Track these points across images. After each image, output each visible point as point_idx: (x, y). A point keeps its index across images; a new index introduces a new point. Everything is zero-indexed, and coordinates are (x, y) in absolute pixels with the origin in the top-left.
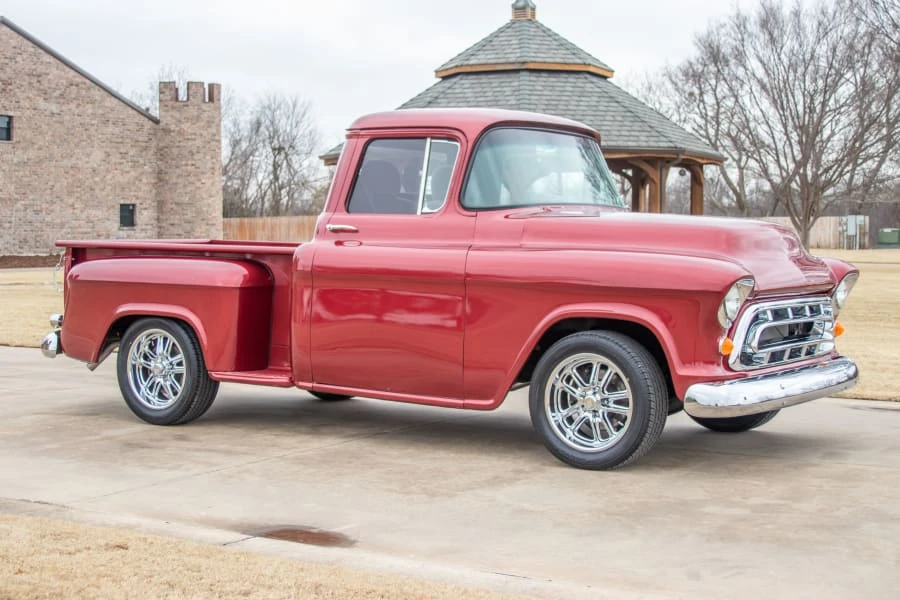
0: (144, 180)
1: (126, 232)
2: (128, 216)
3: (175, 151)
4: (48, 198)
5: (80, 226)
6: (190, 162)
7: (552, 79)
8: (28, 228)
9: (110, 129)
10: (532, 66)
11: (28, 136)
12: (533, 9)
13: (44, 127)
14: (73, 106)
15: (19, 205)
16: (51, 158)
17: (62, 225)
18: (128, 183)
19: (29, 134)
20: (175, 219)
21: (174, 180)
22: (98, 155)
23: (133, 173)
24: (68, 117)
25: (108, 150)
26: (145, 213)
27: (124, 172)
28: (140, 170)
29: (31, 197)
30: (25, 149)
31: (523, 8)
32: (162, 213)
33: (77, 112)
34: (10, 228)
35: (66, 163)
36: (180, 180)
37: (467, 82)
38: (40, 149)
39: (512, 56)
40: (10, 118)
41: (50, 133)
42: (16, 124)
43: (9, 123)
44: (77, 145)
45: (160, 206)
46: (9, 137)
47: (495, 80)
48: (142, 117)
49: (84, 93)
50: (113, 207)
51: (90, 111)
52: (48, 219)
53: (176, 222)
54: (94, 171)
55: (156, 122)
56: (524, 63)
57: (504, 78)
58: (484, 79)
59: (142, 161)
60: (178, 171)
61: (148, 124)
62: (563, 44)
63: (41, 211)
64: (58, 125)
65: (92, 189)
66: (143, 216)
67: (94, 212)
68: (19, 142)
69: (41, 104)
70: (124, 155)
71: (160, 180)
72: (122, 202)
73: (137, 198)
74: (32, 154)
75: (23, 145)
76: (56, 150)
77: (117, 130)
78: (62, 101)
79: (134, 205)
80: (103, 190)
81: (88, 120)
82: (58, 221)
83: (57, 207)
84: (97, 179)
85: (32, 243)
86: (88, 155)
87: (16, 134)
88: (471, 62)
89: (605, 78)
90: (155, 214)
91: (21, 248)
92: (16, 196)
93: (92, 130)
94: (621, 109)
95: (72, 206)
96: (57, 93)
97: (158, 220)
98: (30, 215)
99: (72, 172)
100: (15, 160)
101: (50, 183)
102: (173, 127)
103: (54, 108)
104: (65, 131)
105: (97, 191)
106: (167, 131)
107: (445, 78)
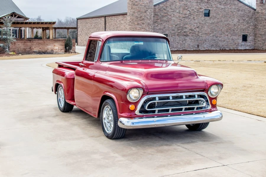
0: (251, 27)
1: (244, 43)
2: (245, 38)
3: (260, 19)
4: (220, 33)
5: (230, 41)
6: (265, 22)
8: (214, 42)
9: (240, 13)
11: (214, 15)
13: (220, 13)
14: (228, 6)
15: (211, 35)
16: (221, 21)
17: (224, 41)
18: (245, 28)
19: (215, 15)
20: (260, 39)
21: (260, 27)
22: (236, 20)
23: (247, 26)
24: (227, 9)
25: (239, 19)
26: (250, 37)
27: (244, 25)
28: (249, 25)
29: (215, 33)
30: (213, 19)
32: (256, 37)
33: (230, 8)
34: (208, 42)
35: (226, 23)
36: (261, 27)
38: (218, 19)
40: (209, 10)
41: (221, 14)
42: (211, 12)
43: (209, 12)
44: (229, 17)
45: (255, 35)
46: (209, 16)
48: (251, 9)
49: (232, 2)
50: (240, 35)
51: (234, 7)
52: (220, 39)
53: (260, 40)
54: (234, 25)
55: (255, 10)
59: (250, 22)
60: (261, 25)
61: (252, 11)
63: (218, 37)
64: (223, 12)
65: (234, 30)
66: (250, 38)
67: (234, 37)
68: (212, 17)
69: (219, 6)
70: (244, 20)
71: (256, 27)
72: (243, 34)
73: (248, 33)
74: (216, 20)
75: (213, 18)
76: (223, 19)
77: (242, 13)
78: (225, 5)
79: (247, 35)
80: (237, 30)
81: (233, 10)
82: (223, 40)
83: (223, 36)
84: (235, 27)
85: (215, 46)
86: (233, 20)
87: (211, 15)
90: (254, 38)
91: (211, 47)
92: (210, 33)
93: (234, 13)
95: (227, 35)
96: (224, 2)
97: (254, 39)
98: (215, 38)
99: (227, 25)
100: (210, 22)
101: (221, 29)
102: (260, 11)
103: (223, 7)
104: (226, 13)
105: (235, 31)
106: (258, 13)
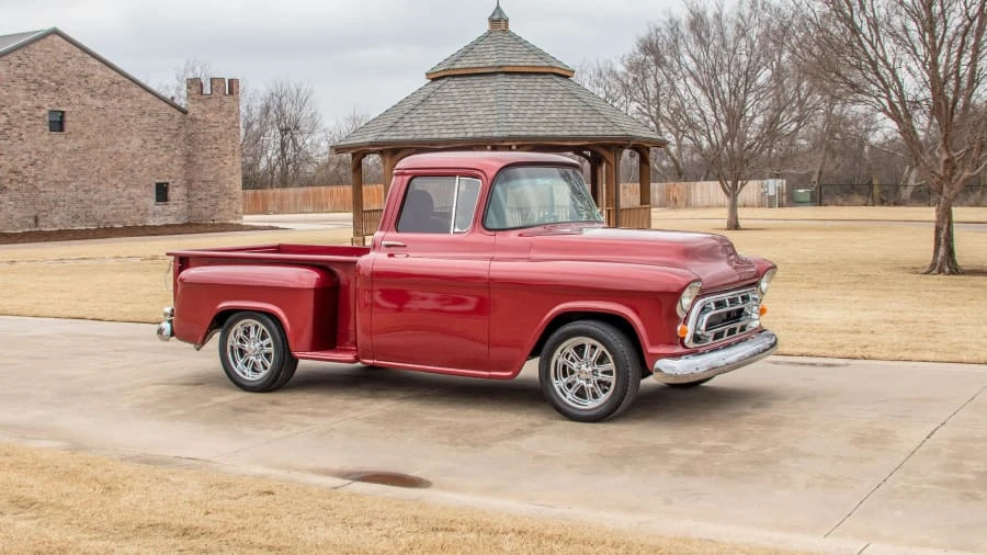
0: (176, 162)
1: (159, 208)
2: (162, 192)
3: (202, 137)
4: (96, 180)
5: (122, 203)
6: (214, 146)
7: (524, 80)
8: (80, 205)
9: (146, 120)
10: (507, 69)
11: (78, 128)
12: (507, 21)
13: (91, 119)
14: (115, 101)
15: (71, 186)
16: (97, 145)
17: (108, 202)
18: (162, 165)
19: (79, 126)
20: (202, 195)
21: (201, 162)
22: (136, 142)
23: (166, 157)
24: (110, 111)
25: (145, 137)
26: (177, 190)
27: (158, 156)
28: (172, 154)
29: (82, 179)
30: (75, 139)
31: (499, 20)
32: (192, 189)
33: (118, 106)
34: (64, 206)
35: (110, 149)
36: (206, 162)
37: (453, 83)
38: (88, 138)
39: (491, 60)
40: (63, 112)
41: (96, 125)
42: (68, 118)
43: (62, 117)
44: (119, 134)
45: (189, 183)
46: (62, 130)
47: (477, 81)
48: (174, 110)
49: (124, 90)
50: (150, 185)
51: (129, 105)
52: (96, 197)
53: (203, 197)
54: (133, 155)
55: (185, 112)
56: (500, 67)
57: (484, 79)
58: (468, 81)
59: (173, 146)
60: (204, 154)
61: (178, 115)
62: (532, 50)
63: (90, 191)
64: (103, 118)
65: (132, 171)
66: (175, 193)
67: (134, 190)
68: (70, 133)
69: (89, 100)
70: (158, 141)
71: (190, 162)
72: (158, 181)
73: (170, 178)
74: (82, 143)
75: (72, 136)
76: (102, 139)
77: (152, 120)
78: (105, 97)
79: (167, 184)
80: (141, 171)
81: (127, 113)
82: (104, 199)
83: (103, 187)
84: (136, 162)
85: (83, 217)
86: (129, 142)
87: (68, 126)
88: (458, 66)
89: (568, 77)
90: (185, 191)
91: (74, 222)
92: (69, 179)
93: (132, 121)
94: (581, 104)
95: (116, 186)
96: (102, 90)
97: (188, 195)
98: (81, 195)
99: (115, 157)
100: (68, 148)
101: (98, 167)
102: (199, 117)
103: (100, 103)
104: (109, 122)
105: (137, 173)
106: (194, 120)
107: (433, 80)
